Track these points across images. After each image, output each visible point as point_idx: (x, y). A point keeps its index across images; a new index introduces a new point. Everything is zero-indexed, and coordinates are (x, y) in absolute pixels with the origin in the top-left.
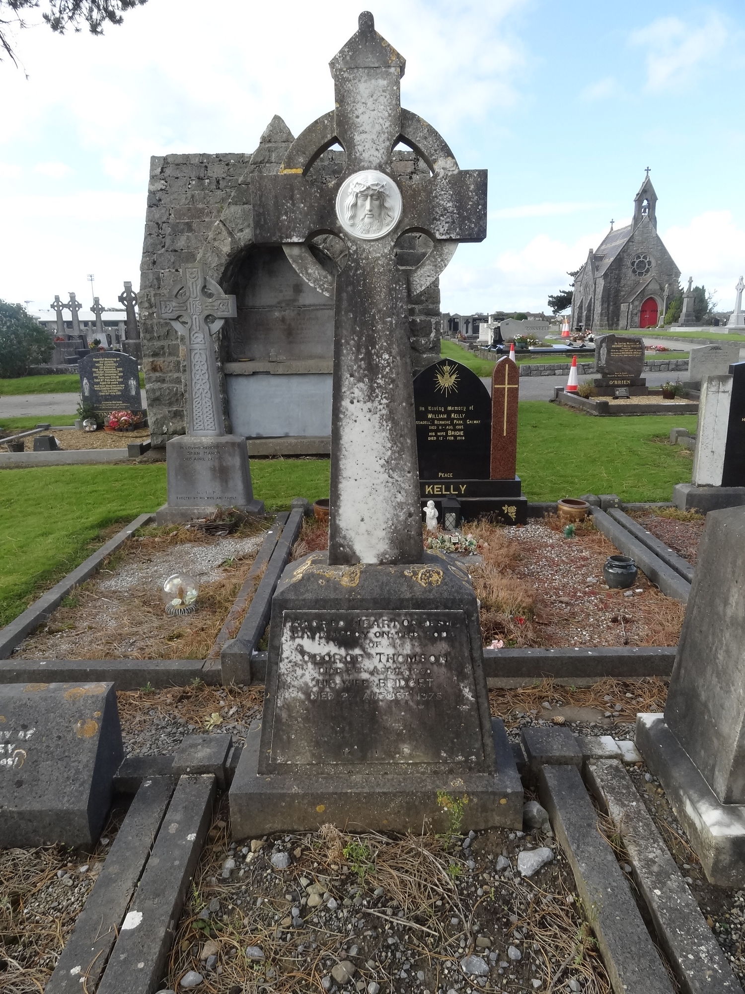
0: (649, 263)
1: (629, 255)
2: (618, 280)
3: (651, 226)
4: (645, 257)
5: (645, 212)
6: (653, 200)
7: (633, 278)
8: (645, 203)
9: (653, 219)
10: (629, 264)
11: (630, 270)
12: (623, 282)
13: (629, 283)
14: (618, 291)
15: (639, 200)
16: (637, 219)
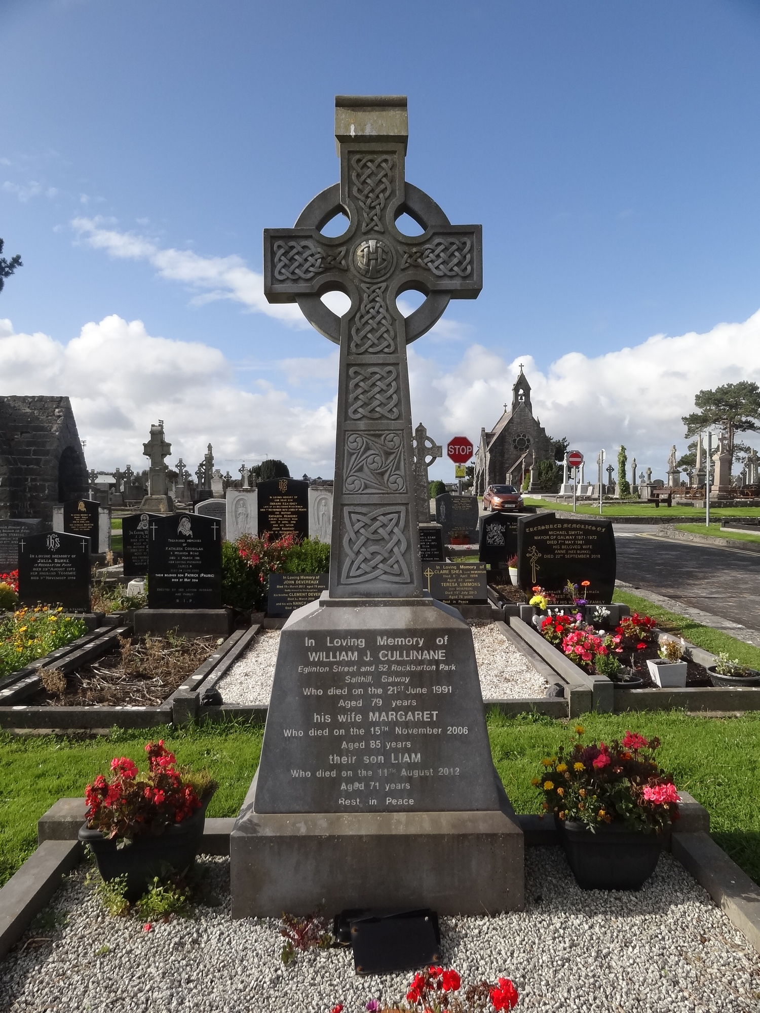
0: (529, 440)
1: (510, 433)
2: (502, 454)
3: (527, 410)
4: (524, 436)
5: (521, 399)
6: (527, 389)
7: (515, 452)
8: (521, 392)
9: (528, 404)
10: (511, 441)
11: (512, 447)
12: (506, 456)
13: (512, 457)
14: (502, 464)
15: (516, 390)
16: (515, 405)
